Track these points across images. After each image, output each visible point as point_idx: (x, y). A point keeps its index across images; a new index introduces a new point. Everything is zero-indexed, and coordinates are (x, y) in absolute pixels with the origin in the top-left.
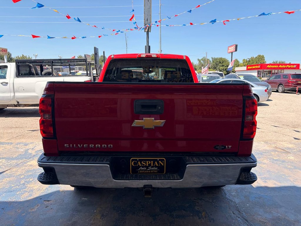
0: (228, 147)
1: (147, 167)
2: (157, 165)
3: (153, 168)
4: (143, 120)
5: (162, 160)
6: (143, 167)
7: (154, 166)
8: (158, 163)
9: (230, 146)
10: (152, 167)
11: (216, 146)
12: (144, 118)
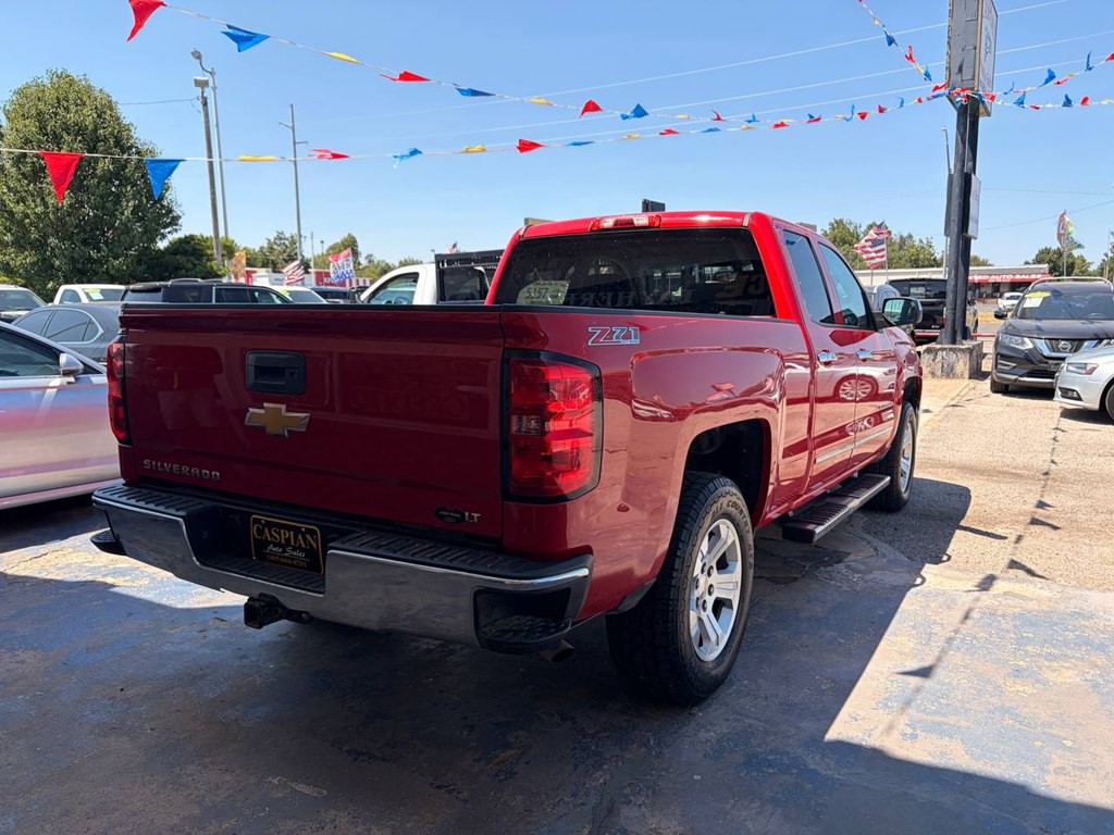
0: (471, 517)
1: (284, 547)
2: (303, 546)
3: (295, 553)
4: (263, 408)
5: (313, 533)
6: (275, 546)
7: (297, 548)
8: (305, 539)
9: (476, 515)
10: (294, 549)
11: (438, 510)
12: (265, 405)
